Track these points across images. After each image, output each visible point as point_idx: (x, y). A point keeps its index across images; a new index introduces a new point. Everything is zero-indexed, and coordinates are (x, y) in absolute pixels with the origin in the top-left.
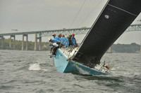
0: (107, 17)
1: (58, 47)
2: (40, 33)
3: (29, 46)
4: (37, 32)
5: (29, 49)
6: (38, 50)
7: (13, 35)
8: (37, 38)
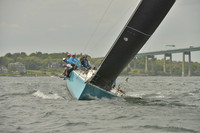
3: (194, 69)
7: (168, 54)
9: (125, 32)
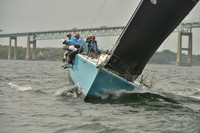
0: (154, 2)
1: (77, 52)
2: (35, 34)
3: (19, 54)
4: (30, 34)
5: (18, 58)
6: (31, 59)
8: (30, 42)
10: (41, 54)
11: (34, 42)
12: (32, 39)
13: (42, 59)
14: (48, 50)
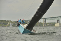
0: (37, 15)
5: (41, 26)
6: (45, 26)
8: (44, 21)
9: (37, 13)
10: (48, 24)
11: (46, 21)
12: (45, 20)
13: (48, 26)
14: (50, 23)
